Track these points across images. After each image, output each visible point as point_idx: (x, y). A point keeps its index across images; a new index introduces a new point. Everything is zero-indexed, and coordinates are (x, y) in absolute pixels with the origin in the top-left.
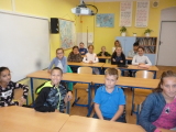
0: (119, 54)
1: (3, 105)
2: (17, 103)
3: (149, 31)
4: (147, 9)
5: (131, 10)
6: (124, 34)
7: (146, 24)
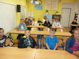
0: (47, 22)
1: (2, 47)
2: (9, 45)
3: (57, 12)
4: (57, 3)
5: (50, 3)
6: (47, 13)
7: (56, 9)
